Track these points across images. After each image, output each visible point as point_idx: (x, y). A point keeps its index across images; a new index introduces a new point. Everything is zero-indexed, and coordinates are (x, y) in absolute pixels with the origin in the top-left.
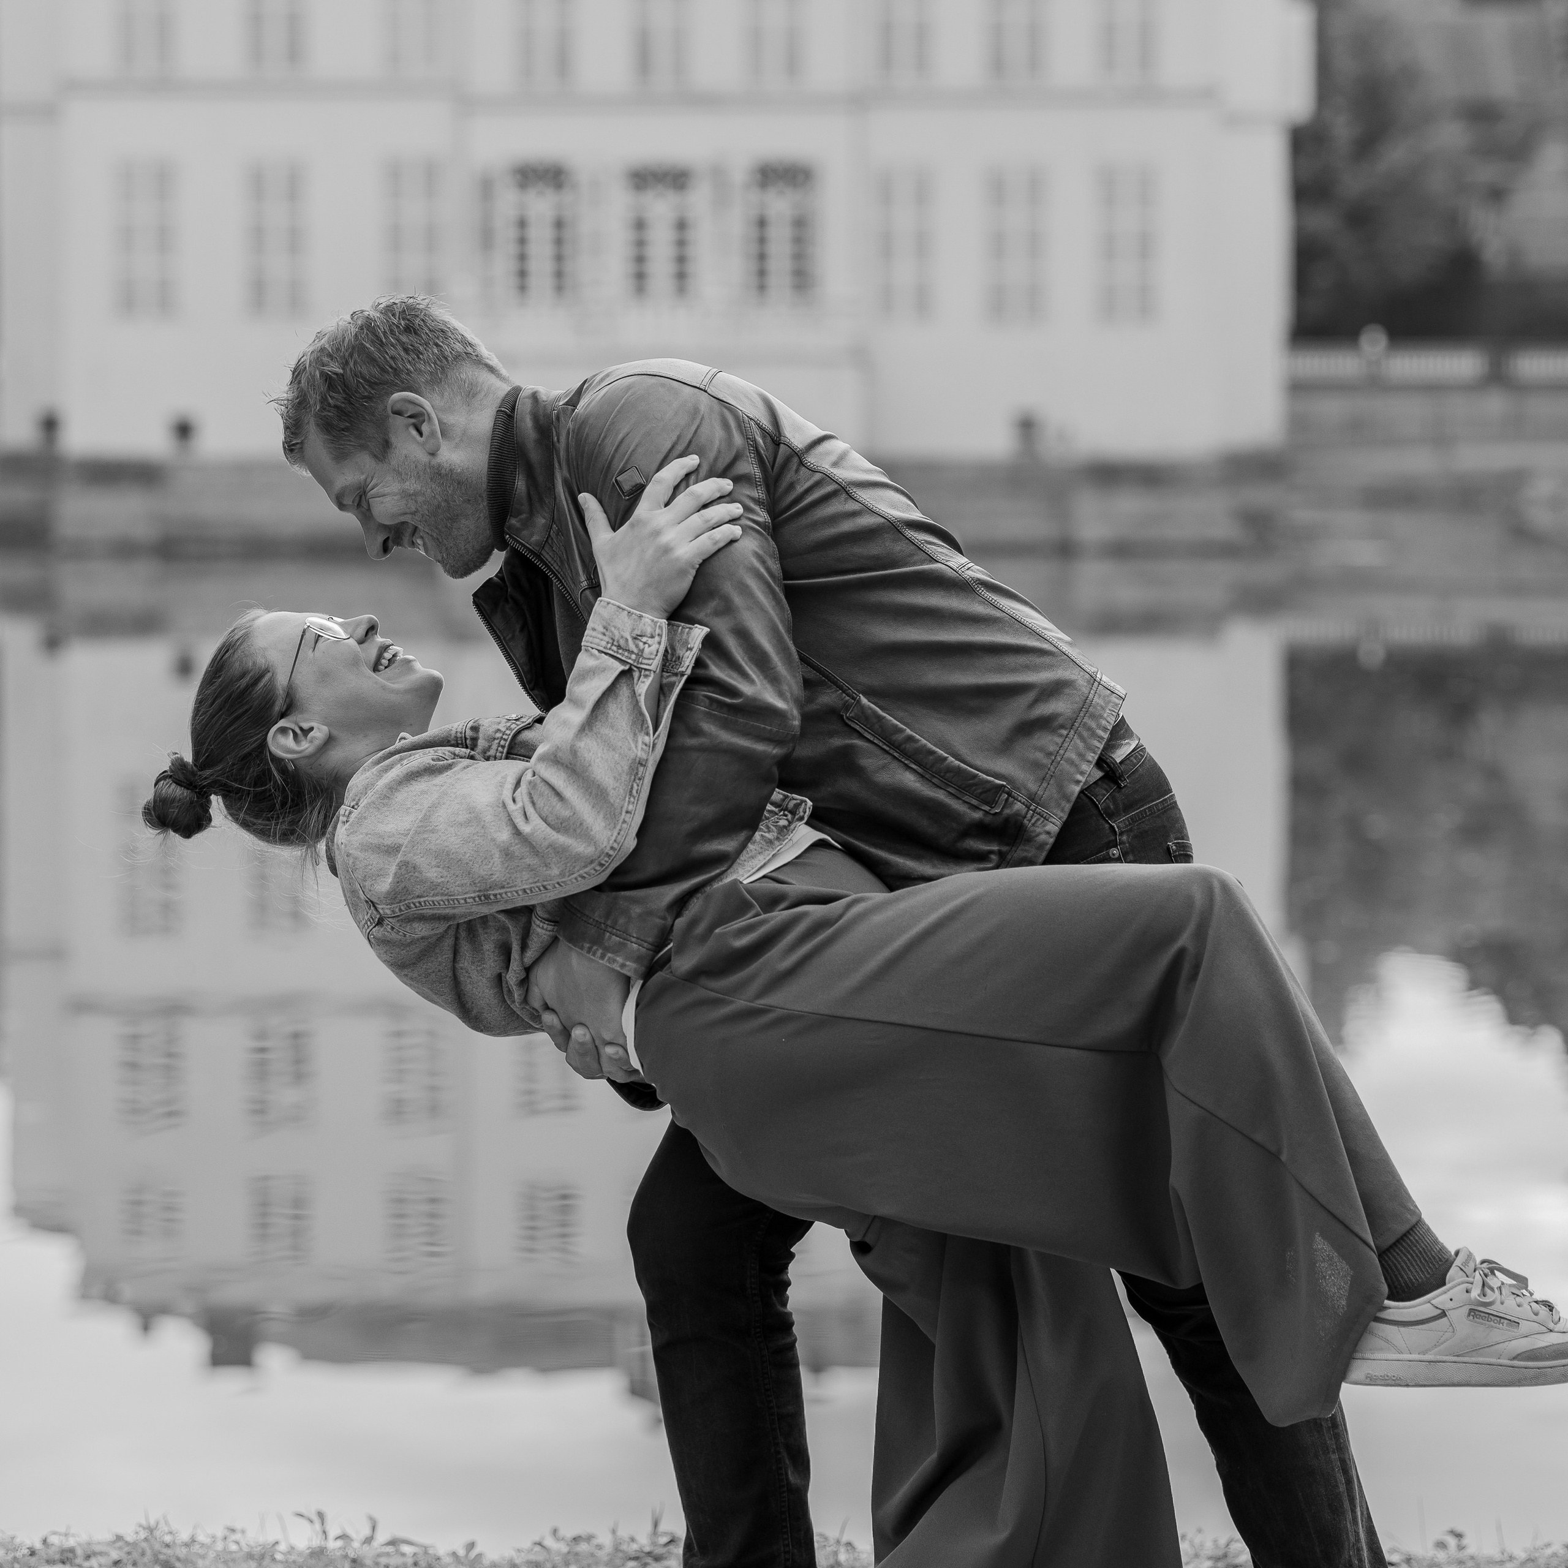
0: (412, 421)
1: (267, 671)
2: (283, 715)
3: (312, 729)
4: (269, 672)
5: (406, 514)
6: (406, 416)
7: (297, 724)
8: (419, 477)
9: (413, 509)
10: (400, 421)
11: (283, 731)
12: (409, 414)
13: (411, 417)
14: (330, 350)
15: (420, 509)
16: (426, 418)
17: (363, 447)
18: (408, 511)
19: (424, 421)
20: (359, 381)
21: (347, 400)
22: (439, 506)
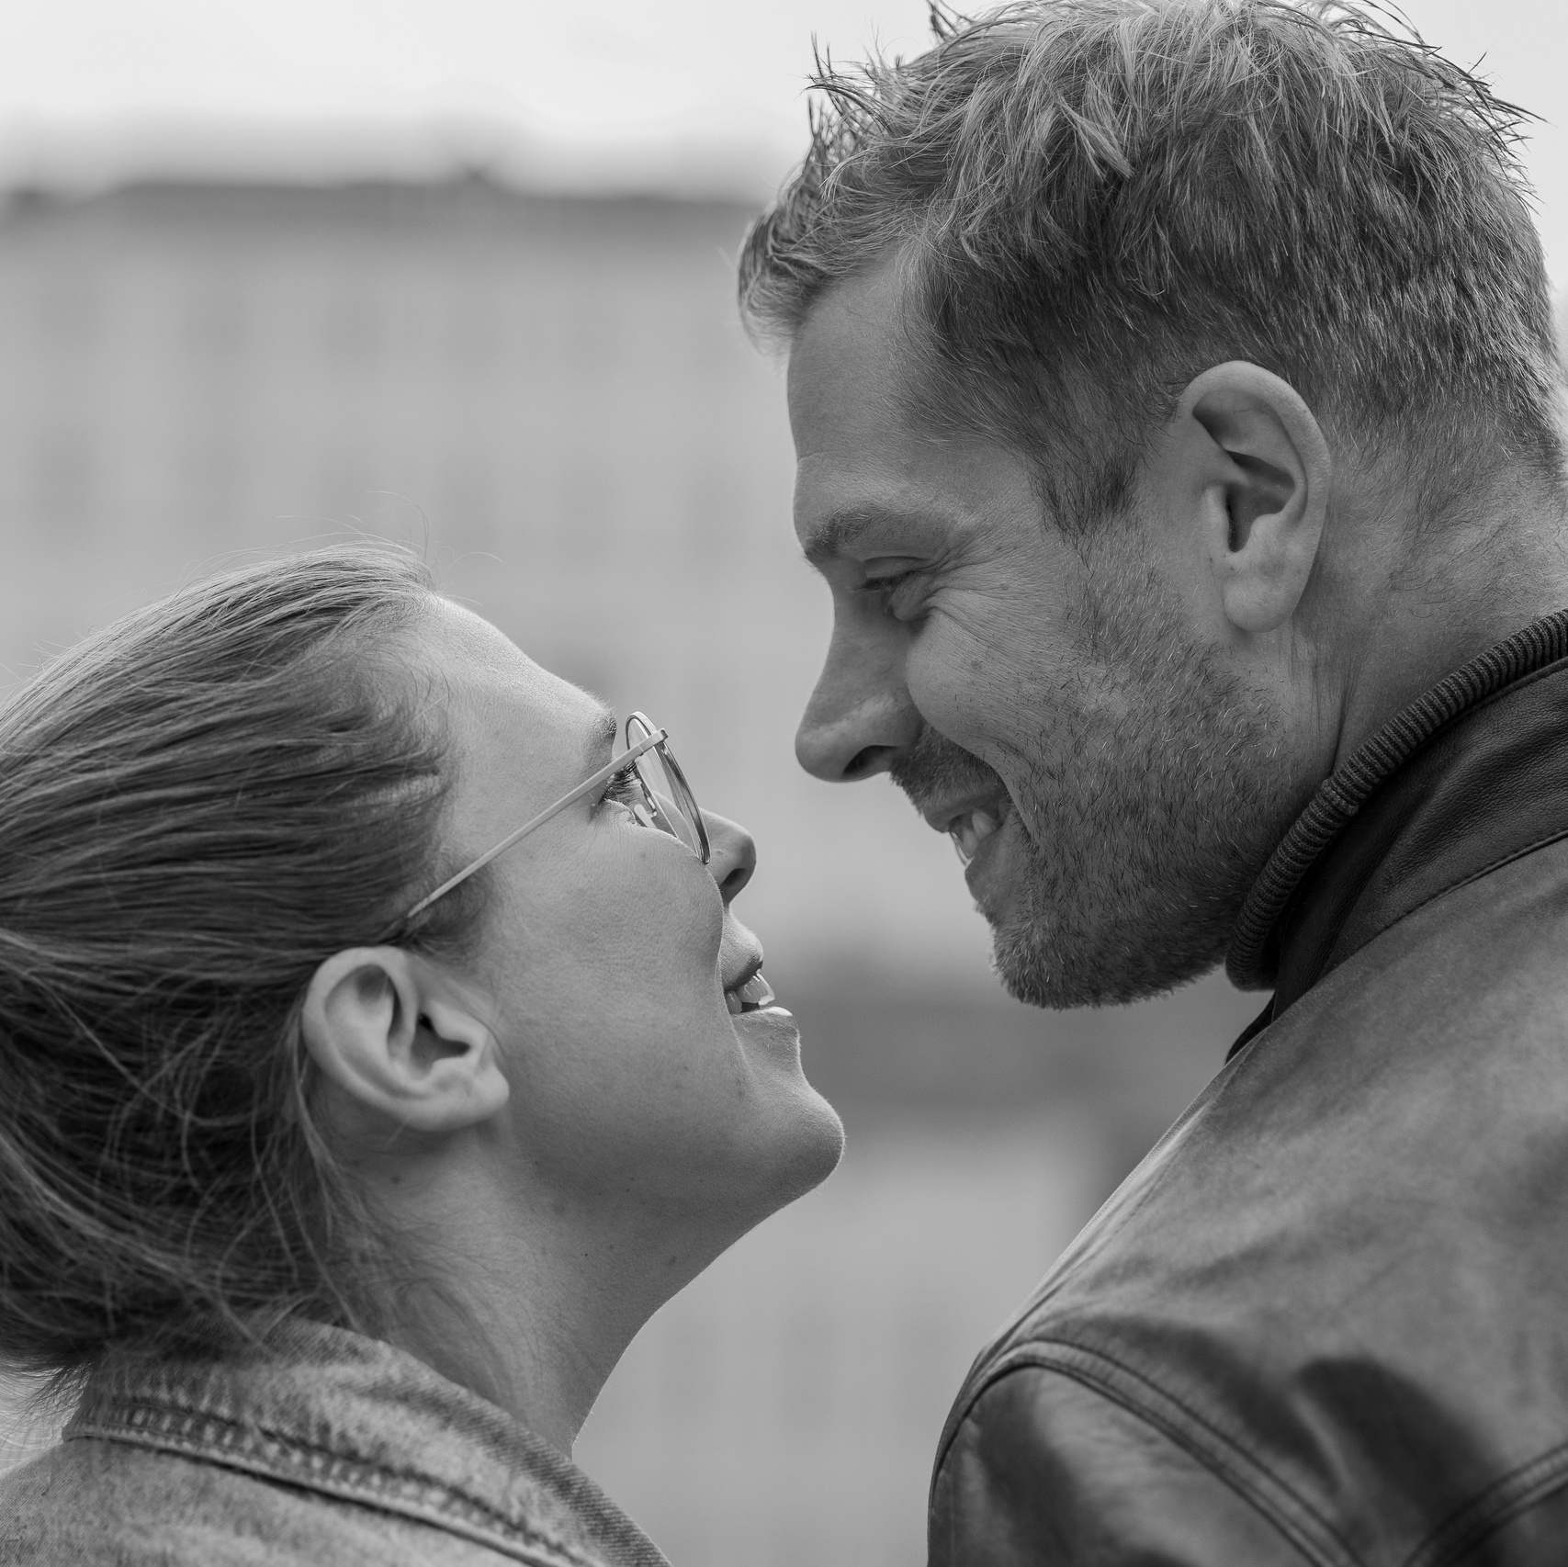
0: (1237, 475)
1: (426, 766)
2: (401, 938)
3: (459, 1048)
4: (435, 772)
5: (1017, 752)
6: (1229, 447)
7: (422, 995)
8: (1146, 677)
9: (1054, 760)
10: (1197, 450)
11: (371, 983)
12: (1242, 449)
13: (1240, 460)
14: (1131, 75)
15: (1071, 775)
16: (1291, 505)
17: (1032, 443)
18: (1033, 752)
19: (1276, 506)
20: (1156, 237)
21: (1077, 267)
22: (1134, 810)
